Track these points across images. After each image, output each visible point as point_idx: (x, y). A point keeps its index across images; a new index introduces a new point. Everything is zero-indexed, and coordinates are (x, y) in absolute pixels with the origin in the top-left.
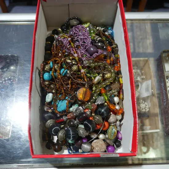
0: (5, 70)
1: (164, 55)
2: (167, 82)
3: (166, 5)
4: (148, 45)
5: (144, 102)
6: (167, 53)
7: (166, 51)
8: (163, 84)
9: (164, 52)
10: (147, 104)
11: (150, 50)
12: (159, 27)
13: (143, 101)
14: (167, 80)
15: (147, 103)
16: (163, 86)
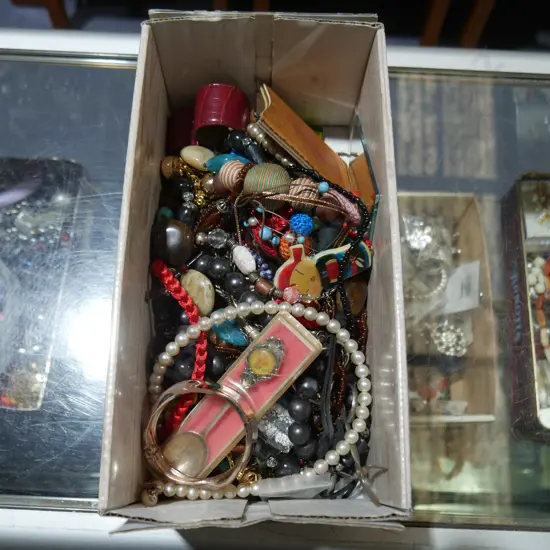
0: (39, 203)
1: (525, 188)
2: (530, 272)
3: (542, 38)
4: (482, 157)
5: (452, 328)
6: (533, 182)
7: (532, 175)
8: (515, 277)
9: (526, 178)
10: (462, 335)
11: (486, 172)
12: (515, 100)
13: (450, 324)
14: (529, 265)
15: (462, 331)
16: (514, 282)
